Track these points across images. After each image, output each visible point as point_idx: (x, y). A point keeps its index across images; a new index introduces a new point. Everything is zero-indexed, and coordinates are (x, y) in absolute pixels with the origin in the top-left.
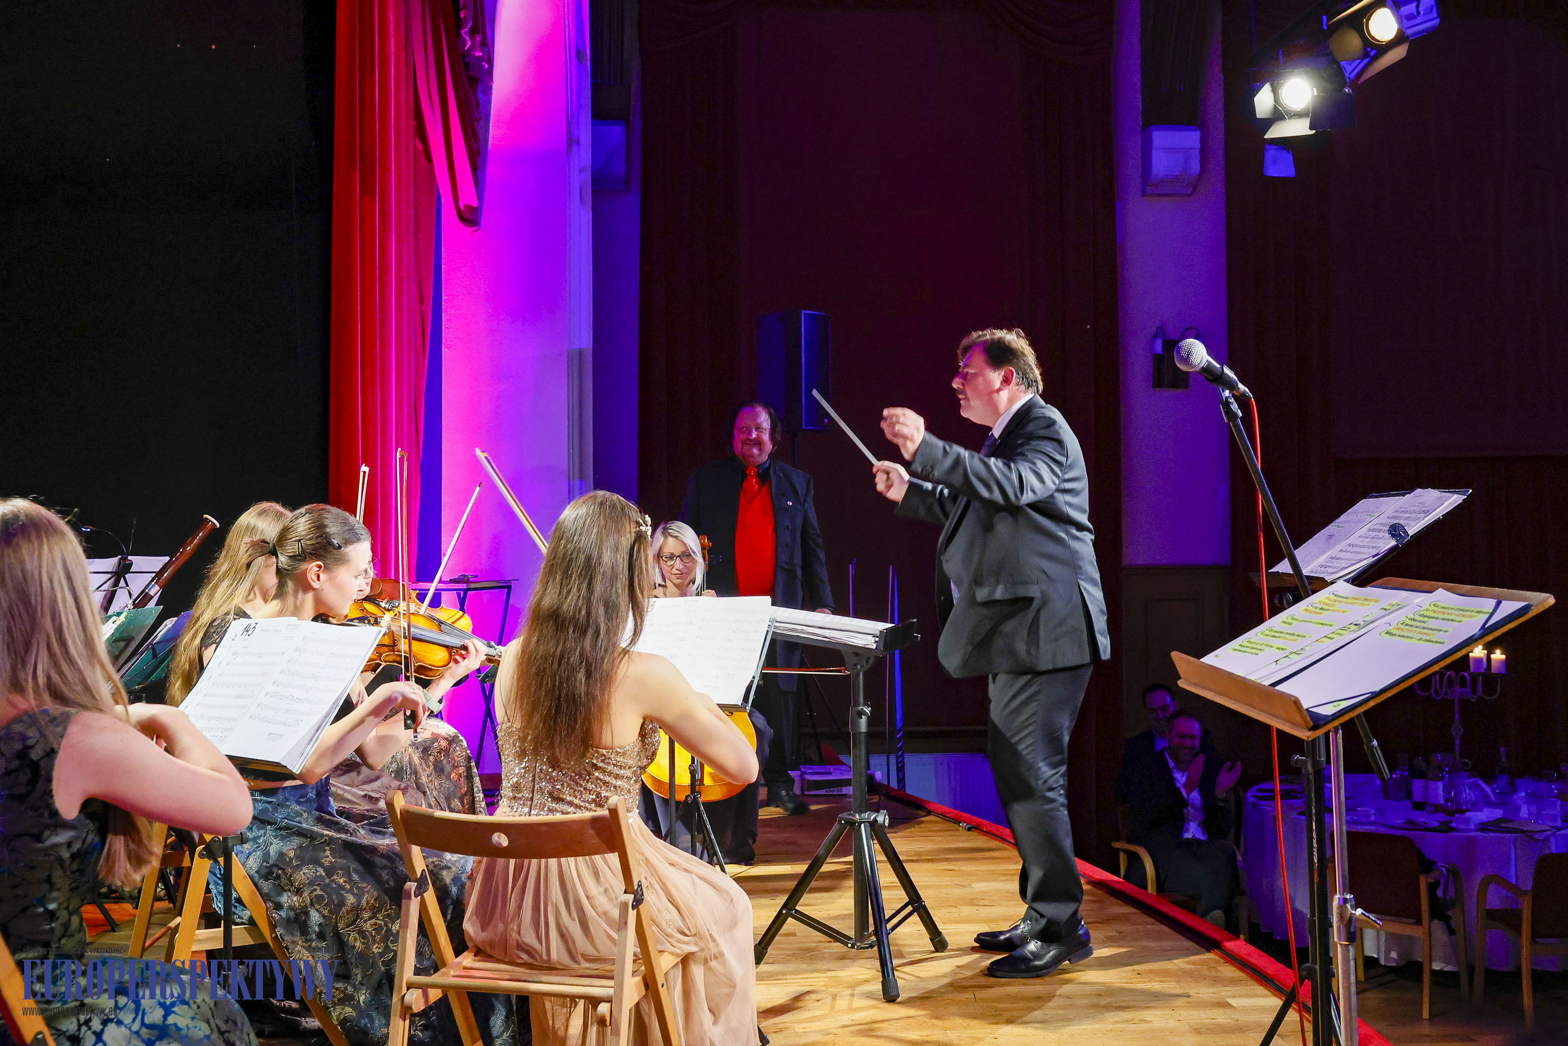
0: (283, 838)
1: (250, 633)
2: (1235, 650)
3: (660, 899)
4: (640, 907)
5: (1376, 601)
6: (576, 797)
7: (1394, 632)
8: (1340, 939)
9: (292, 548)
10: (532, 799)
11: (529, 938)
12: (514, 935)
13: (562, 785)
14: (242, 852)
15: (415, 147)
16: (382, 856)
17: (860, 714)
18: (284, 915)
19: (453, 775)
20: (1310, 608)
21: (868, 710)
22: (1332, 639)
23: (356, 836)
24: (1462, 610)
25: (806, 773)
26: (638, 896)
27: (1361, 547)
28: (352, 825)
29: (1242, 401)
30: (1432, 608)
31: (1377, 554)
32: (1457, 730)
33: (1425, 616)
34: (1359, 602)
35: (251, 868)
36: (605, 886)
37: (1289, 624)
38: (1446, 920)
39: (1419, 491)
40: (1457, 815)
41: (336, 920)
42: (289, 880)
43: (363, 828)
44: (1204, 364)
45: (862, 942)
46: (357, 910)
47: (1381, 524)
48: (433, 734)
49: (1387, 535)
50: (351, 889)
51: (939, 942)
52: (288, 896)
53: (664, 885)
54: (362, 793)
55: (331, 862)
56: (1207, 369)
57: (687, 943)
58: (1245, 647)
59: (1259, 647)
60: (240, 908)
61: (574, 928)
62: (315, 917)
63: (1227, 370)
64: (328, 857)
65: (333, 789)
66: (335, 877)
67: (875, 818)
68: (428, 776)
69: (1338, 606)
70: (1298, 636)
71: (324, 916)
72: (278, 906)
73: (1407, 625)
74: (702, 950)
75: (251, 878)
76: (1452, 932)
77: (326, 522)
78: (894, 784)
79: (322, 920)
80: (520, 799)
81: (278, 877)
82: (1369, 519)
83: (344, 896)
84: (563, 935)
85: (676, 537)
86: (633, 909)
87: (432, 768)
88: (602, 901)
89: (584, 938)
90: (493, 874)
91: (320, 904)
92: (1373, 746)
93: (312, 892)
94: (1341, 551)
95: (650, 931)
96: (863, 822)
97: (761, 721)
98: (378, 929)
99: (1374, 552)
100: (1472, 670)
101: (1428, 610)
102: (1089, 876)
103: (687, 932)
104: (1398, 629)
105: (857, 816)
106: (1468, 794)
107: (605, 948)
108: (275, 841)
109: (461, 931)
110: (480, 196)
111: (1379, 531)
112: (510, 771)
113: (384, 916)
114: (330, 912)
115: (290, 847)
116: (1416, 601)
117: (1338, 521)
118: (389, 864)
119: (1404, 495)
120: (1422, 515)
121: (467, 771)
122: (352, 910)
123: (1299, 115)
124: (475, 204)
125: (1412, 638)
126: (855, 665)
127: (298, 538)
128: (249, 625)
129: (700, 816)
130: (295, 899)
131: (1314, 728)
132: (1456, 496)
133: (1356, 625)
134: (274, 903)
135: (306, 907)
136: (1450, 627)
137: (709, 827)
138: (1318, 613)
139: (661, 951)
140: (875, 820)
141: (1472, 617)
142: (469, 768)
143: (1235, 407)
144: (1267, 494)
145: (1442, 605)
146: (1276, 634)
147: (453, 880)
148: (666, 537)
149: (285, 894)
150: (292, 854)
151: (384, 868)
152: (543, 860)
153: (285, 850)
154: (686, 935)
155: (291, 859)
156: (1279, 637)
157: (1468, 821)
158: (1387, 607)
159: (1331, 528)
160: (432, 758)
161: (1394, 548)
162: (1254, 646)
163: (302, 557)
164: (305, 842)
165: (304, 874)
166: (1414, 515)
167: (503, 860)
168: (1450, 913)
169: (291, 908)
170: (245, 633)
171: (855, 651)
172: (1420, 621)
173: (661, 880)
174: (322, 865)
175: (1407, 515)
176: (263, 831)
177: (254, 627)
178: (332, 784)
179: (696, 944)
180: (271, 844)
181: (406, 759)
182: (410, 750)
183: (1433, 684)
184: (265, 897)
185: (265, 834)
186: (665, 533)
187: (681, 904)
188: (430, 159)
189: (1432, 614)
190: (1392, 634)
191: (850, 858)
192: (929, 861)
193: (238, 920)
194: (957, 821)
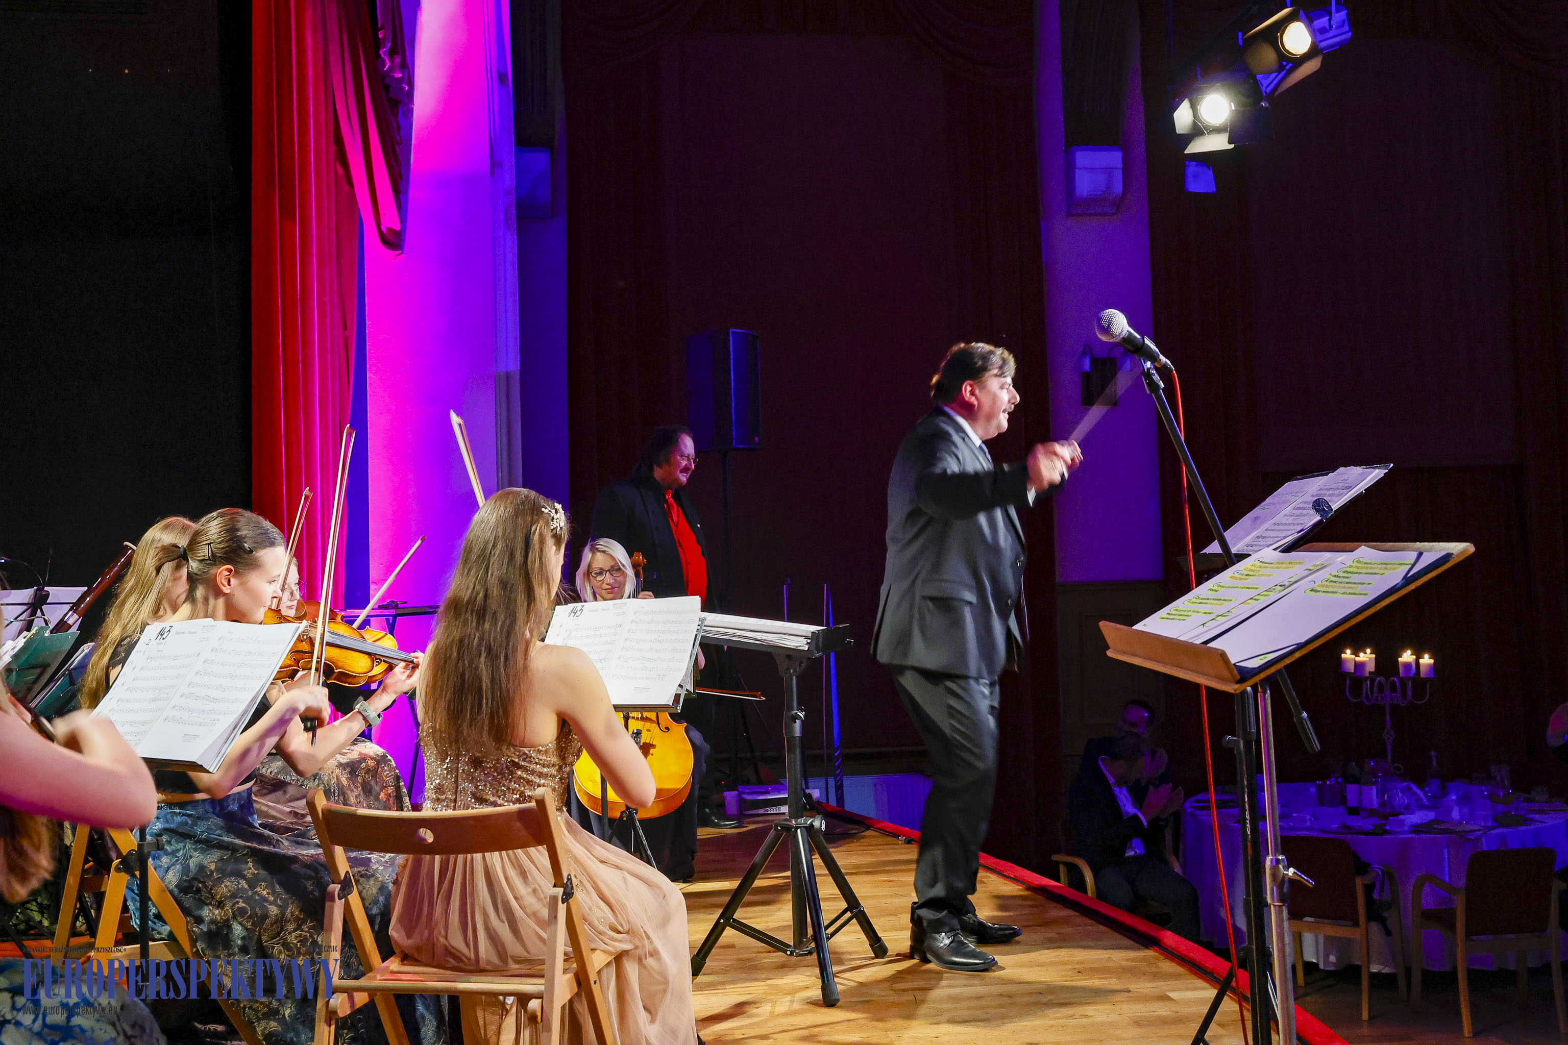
0: (203, 851)
1: (164, 636)
2: (1163, 618)
3: (591, 898)
4: (570, 900)
5: (1301, 563)
6: (499, 797)
7: (1318, 589)
8: (1272, 898)
9: (204, 552)
10: (455, 801)
11: (457, 941)
12: (442, 940)
13: (485, 785)
14: (161, 867)
15: (336, 172)
16: (306, 866)
17: (795, 718)
18: (205, 929)
19: (382, 795)
20: (1236, 575)
21: (802, 714)
22: (1258, 600)
23: (279, 848)
24: (1385, 564)
25: (744, 793)
26: (568, 890)
27: (1286, 524)
28: (276, 836)
29: (1163, 372)
30: (1356, 564)
31: (1302, 530)
32: (1389, 736)
33: (1348, 572)
34: (1284, 566)
35: (170, 882)
36: (533, 886)
37: (1216, 591)
38: (1383, 922)
39: (1342, 469)
40: (1391, 818)
41: (260, 933)
42: (210, 893)
43: (287, 839)
44: (1124, 333)
45: (800, 949)
46: (281, 921)
47: (1305, 502)
48: (360, 754)
49: (1313, 512)
50: (275, 900)
51: (879, 948)
52: (210, 910)
53: (594, 882)
54: (288, 810)
55: (253, 874)
56: (1128, 339)
57: (620, 941)
58: (1172, 614)
59: (1186, 613)
60: (159, 924)
61: (504, 930)
62: (238, 930)
63: (1147, 341)
64: (250, 869)
65: (256, 806)
66: (258, 889)
67: (811, 823)
68: (357, 797)
69: (1263, 571)
70: (1225, 600)
71: (247, 929)
72: (199, 920)
73: (1331, 581)
74: (636, 948)
75: (171, 892)
76: (1388, 933)
77: (239, 525)
78: (833, 802)
79: (244, 933)
80: (444, 800)
81: (199, 891)
82: (1293, 498)
83: (268, 908)
84: (493, 937)
85: (604, 552)
86: (563, 903)
87: (360, 789)
88: (530, 900)
89: (515, 940)
90: (419, 876)
91: (242, 917)
92: (1302, 718)
93: (234, 905)
94: (1267, 530)
95: (582, 929)
96: (800, 827)
97: (697, 736)
98: (303, 941)
99: (1299, 528)
100: (1401, 675)
101: (1351, 567)
102: (1028, 882)
103: (620, 929)
104: (1322, 586)
105: (794, 822)
106: (1401, 799)
107: (536, 949)
108: (196, 854)
109: (388, 937)
110: (403, 220)
111: (1304, 508)
112: (433, 772)
113: (310, 928)
114: (253, 924)
115: (210, 860)
116: (1339, 559)
117: (1263, 504)
118: (313, 874)
119: (1327, 474)
120: (1346, 491)
121: (396, 790)
122: (276, 922)
123: (1218, 130)
124: (397, 227)
125: (1335, 593)
126: (788, 669)
127: (208, 542)
128: (163, 629)
129: (636, 833)
130: (217, 912)
131: (1241, 681)
132: (1377, 471)
133: (1281, 586)
134: (194, 917)
135: (228, 920)
136: (1373, 580)
137: (645, 842)
138: (1244, 579)
139: (593, 950)
140: (812, 825)
141: (1394, 569)
142: (398, 788)
143: (1156, 377)
144: (1191, 465)
145: (1365, 561)
146: (1203, 601)
147: (380, 889)
148: (594, 553)
149: (206, 908)
150: (213, 867)
151: (309, 878)
152: (469, 856)
153: (205, 862)
154: (619, 932)
155: (212, 872)
156: (1206, 603)
157: (1402, 823)
158: (1311, 568)
159: (1257, 511)
160: (359, 779)
161: (1319, 523)
162: (1182, 613)
163: (214, 560)
164: (226, 855)
165: (226, 887)
166: (1337, 492)
167: (428, 857)
168: (1385, 914)
169: (213, 922)
170: (160, 636)
171: (788, 653)
172: (1344, 577)
173: (590, 878)
174: (244, 877)
175: (1331, 492)
176: (181, 845)
177: (169, 631)
178: (255, 801)
179: (631, 942)
180: (191, 857)
181: (333, 781)
182: (338, 771)
183: (1364, 689)
184: (186, 911)
185: (184, 846)
186: (594, 550)
187: (612, 900)
188: (350, 184)
189: (1356, 570)
190: (1316, 591)
191: (788, 873)
192: (867, 873)
193: (157, 936)
194: (896, 835)
